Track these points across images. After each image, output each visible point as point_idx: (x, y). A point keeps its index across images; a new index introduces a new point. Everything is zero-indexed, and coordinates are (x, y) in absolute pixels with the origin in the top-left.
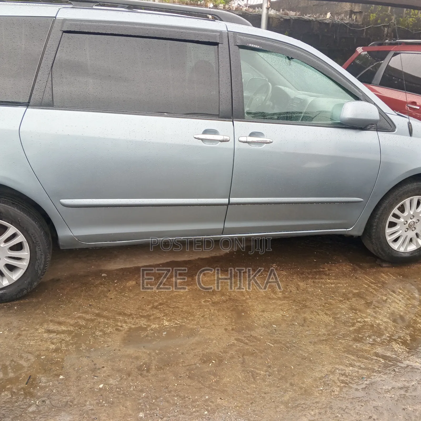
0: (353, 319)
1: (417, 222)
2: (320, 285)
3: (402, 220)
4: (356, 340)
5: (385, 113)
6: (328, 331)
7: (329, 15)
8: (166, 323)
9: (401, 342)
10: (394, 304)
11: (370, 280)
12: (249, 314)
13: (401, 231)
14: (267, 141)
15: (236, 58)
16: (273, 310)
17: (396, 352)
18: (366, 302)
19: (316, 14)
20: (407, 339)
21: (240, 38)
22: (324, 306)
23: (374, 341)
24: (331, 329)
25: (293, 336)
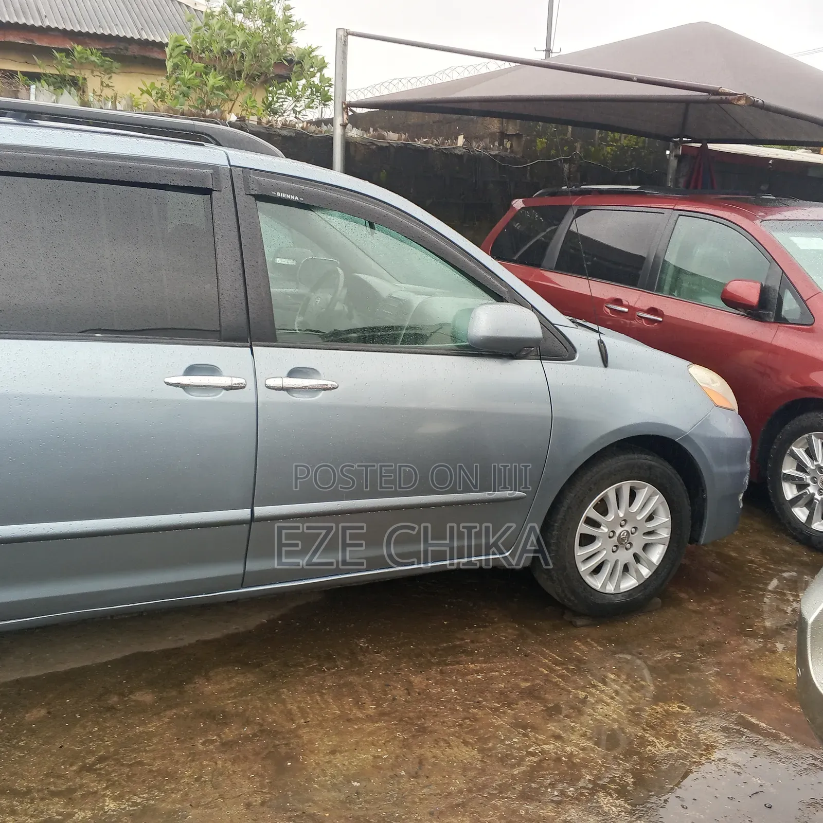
0: (519, 749)
1: (633, 532)
2: (454, 678)
3: (604, 529)
4: (525, 796)
5: (553, 325)
6: (467, 783)
7: (461, 140)
8: (111, 805)
9: (616, 790)
10: (601, 707)
11: (554, 658)
12: (302, 763)
13: (605, 552)
14: (327, 385)
15: (251, 220)
16: (354, 747)
17: (606, 814)
18: (545, 706)
19: (436, 138)
20: (627, 782)
21: (258, 181)
22: (460, 725)
23: (562, 794)
24: (475, 777)
25: (395, 804)
